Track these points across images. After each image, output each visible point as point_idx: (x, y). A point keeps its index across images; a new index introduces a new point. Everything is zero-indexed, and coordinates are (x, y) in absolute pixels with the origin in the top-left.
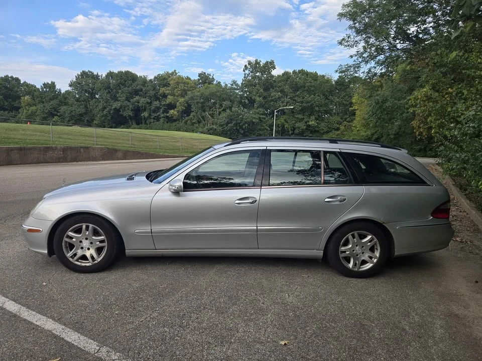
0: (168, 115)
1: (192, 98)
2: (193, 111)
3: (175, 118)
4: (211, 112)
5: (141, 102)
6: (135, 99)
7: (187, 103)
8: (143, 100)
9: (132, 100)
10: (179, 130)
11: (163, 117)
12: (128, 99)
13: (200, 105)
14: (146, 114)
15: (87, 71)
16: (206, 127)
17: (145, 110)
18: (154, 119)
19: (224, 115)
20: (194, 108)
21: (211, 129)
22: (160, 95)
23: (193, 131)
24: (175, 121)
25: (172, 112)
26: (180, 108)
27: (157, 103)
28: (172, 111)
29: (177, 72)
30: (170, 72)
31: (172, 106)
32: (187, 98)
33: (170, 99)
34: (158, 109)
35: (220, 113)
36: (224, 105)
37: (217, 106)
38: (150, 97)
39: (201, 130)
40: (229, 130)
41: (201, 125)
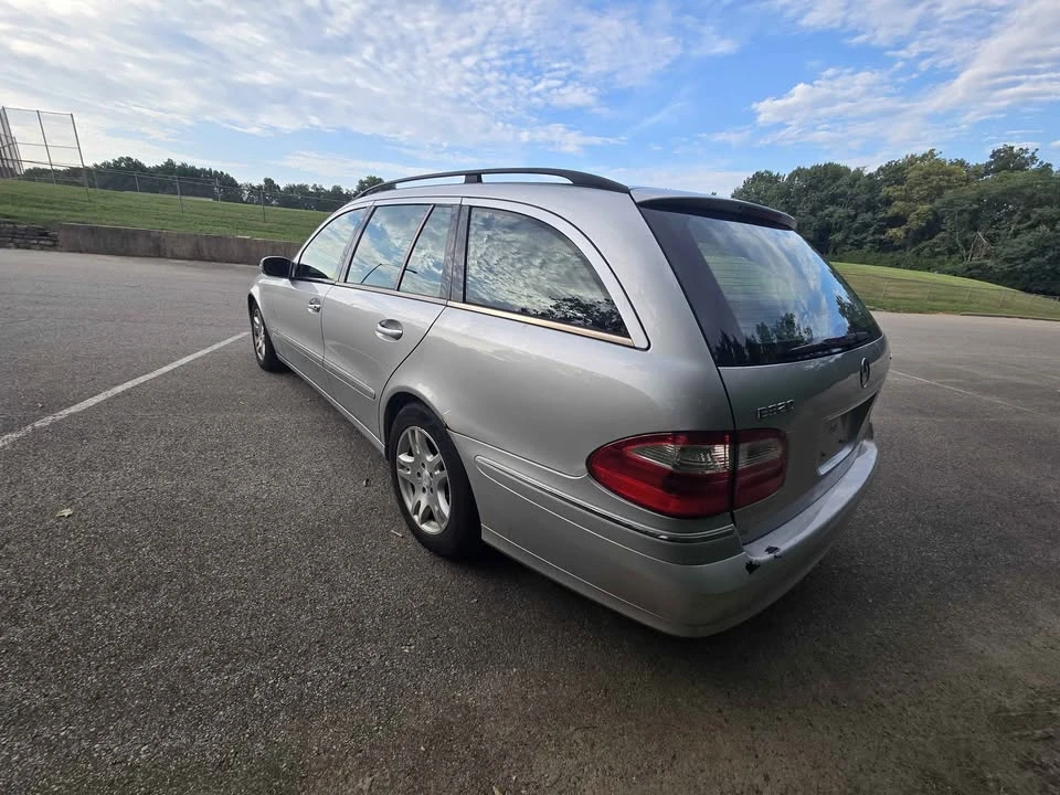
0: (882, 237)
1: (951, 202)
2: (944, 230)
3: (897, 244)
4: (991, 232)
5: (836, 215)
6: (826, 211)
7: (935, 213)
8: (841, 211)
9: (820, 213)
10: (897, 265)
11: (870, 242)
12: (813, 212)
13: (966, 215)
14: (838, 237)
15: (763, 171)
16: (966, 263)
17: (839, 230)
18: (852, 244)
19: (1028, 237)
20: (948, 223)
21: (978, 267)
22: (880, 201)
23: (928, 270)
24: (896, 249)
25: (892, 232)
26: (914, 223)
27: (867, 216)
28: (894, 230)
29: (935, 152)
30: (919, 155)
31: (898, 220)
32: (937, 203)
33: (897, 207)
34: (866, 226)
35: (1016, 234)
36: (1034, 216)
37: (1016, 218)
38: (857, 207)
39: (948, 267)
40: (1030, 271)
41: (955, 258)
